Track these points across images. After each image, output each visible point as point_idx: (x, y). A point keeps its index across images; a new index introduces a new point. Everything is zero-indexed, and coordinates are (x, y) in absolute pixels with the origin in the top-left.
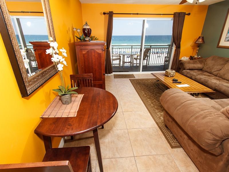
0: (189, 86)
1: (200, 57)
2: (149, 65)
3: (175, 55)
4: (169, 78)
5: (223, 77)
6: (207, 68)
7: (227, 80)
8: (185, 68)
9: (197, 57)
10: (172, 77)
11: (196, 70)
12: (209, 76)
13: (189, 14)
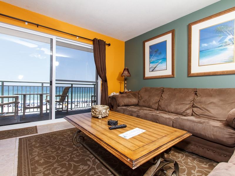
0: (144, 131)
1: (130, 90)
2: (73, 109)
3: (102, 90)
4: (100, 121)
5: (167, 110)
6: (144, 101)
7: (172, 113)
8: (119, 104)
9: (127, 91)
10: (104, 117)
11: (132, 105)
12: (151, 110)
13: (109, 45)
